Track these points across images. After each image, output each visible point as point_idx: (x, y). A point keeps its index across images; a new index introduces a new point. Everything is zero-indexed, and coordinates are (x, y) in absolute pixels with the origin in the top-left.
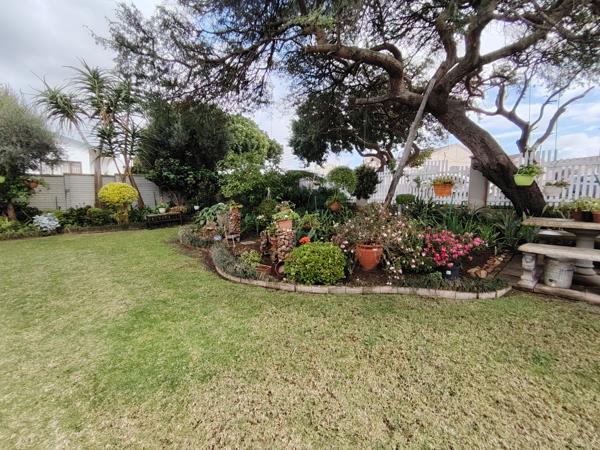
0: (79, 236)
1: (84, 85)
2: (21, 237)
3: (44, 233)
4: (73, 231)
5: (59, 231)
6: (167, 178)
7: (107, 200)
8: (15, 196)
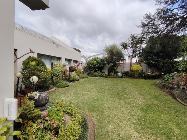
0: (126, 79)
1: (130, 40)
2: (115, 77)
3: (119, 77)
4: (125, 77)
5: (122, 77)
6: (152, 63)
7: (133, 70)
8: (115, 68)
